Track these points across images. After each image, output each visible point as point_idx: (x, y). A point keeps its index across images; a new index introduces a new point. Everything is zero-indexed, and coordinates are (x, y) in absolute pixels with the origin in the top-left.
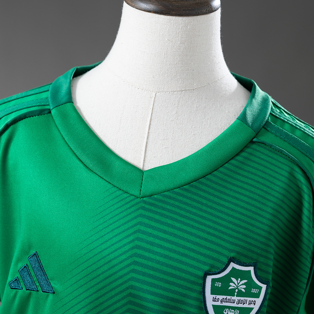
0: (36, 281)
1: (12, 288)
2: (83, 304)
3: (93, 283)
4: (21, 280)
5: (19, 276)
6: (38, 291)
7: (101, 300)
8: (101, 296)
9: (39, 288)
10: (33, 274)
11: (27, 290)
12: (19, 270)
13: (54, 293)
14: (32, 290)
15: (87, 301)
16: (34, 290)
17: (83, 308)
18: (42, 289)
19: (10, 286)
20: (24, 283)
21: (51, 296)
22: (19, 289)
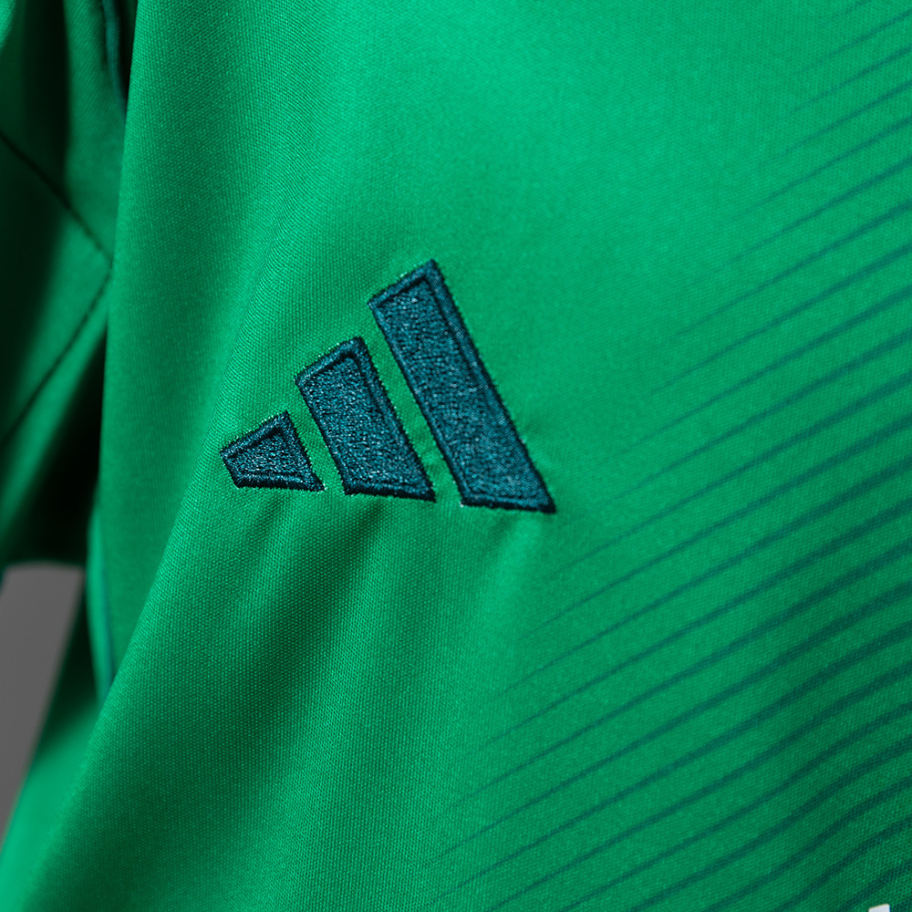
0: (421, 437)
1: (242, 484)
2: (746, 575)
3: (817, 450)
4: (310, 436)
5: (298, 410)
6: (431, 496)
7: (853, 555)
8: (856, 534)
9: (443, 481)
10: (399, 394)
11: (349, 490)
12: (302, 373)
13: (549, 508)
14: (386, 492)
15: (774, 557)
16: (403, 495)
17: (739, 600)
18: (461, 489)
19: (229, 467)
20: (331, 451)
21: (528, 527)
22: (293, 486)
